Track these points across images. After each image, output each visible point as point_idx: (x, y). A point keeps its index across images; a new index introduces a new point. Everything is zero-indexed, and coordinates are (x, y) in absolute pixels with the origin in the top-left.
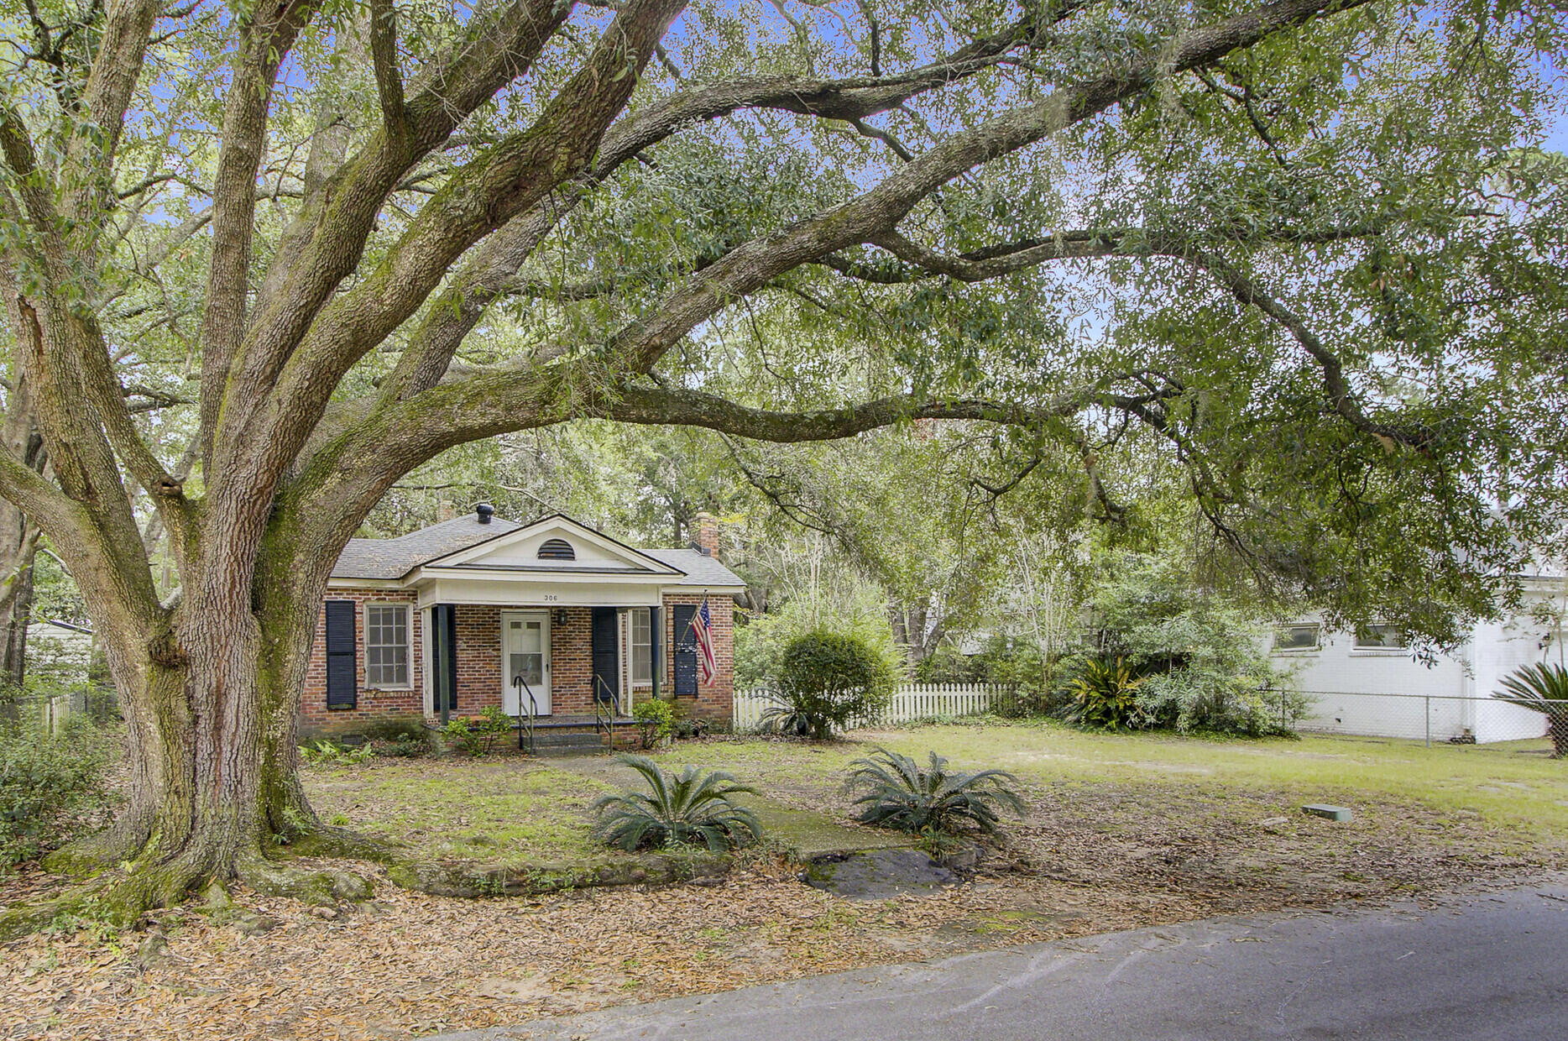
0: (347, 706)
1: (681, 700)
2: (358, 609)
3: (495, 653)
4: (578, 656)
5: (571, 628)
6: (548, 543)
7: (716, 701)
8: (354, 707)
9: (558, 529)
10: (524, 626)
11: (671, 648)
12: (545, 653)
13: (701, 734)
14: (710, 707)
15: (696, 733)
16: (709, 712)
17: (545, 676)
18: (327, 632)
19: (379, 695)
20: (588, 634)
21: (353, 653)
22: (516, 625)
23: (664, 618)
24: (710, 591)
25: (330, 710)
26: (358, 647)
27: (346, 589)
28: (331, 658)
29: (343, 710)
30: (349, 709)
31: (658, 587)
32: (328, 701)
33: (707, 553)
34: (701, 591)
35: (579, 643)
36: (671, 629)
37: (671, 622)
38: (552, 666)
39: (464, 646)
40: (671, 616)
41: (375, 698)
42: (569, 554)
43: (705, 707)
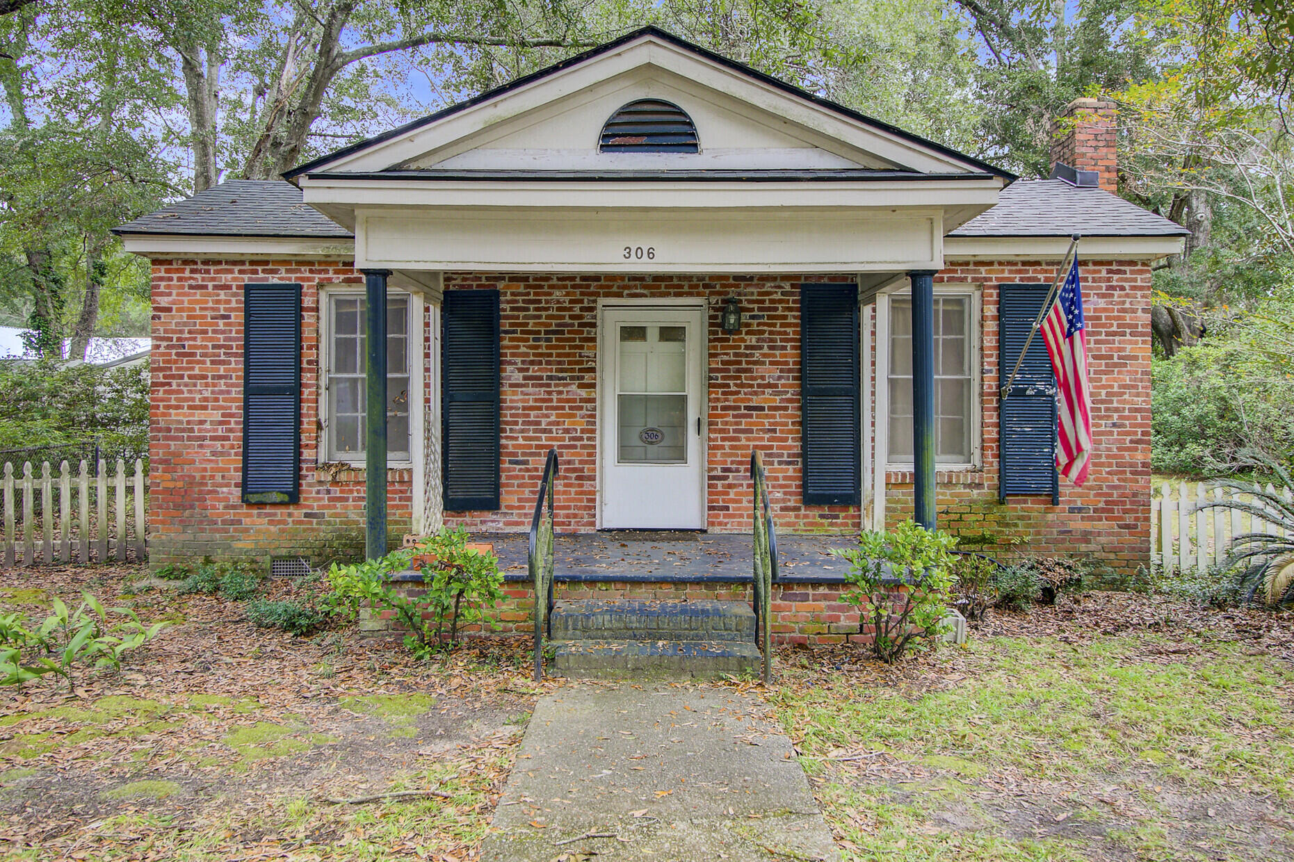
0: (277, 497)
1: (1014, 508)
2: (308, 302)
3: (583, 393)
4: (767, 398)
5: (752, 340)
6: (625, 111)
7: (1106, 511)
8: (294, 498)
9: (650, 70)
10: (653, 334)
11: (991, 383)
12: (693, 391)
13: (1061, 599)
14: (1087, 526)
15: (1048, 597)
16: (1086, 537)
17: (693, 443)
18: (247, 346)
19: (343, 477)
20: (790, 355)
21: (296, 390)
22: (633, 333)
23: (976, 316)
24: (1085, 250)
25: (250, 505)
26: (307, 378)
27: (285, 261)
28: (253, 399)
29: (274, 504)
30: (282, 504)
31: (926, 213)
32: (244, 485)
33: (1089, 183)
34: (1059, 250)
35: (769, 373)
36: (991, 341)
37: (991, 326)
38: (709, 423)
39: (518, 377)
40: (991, 310)
41: (335, 482)
42: (686, 139)
43: (1078, 524)
